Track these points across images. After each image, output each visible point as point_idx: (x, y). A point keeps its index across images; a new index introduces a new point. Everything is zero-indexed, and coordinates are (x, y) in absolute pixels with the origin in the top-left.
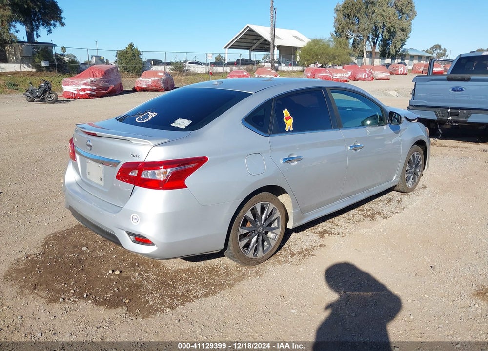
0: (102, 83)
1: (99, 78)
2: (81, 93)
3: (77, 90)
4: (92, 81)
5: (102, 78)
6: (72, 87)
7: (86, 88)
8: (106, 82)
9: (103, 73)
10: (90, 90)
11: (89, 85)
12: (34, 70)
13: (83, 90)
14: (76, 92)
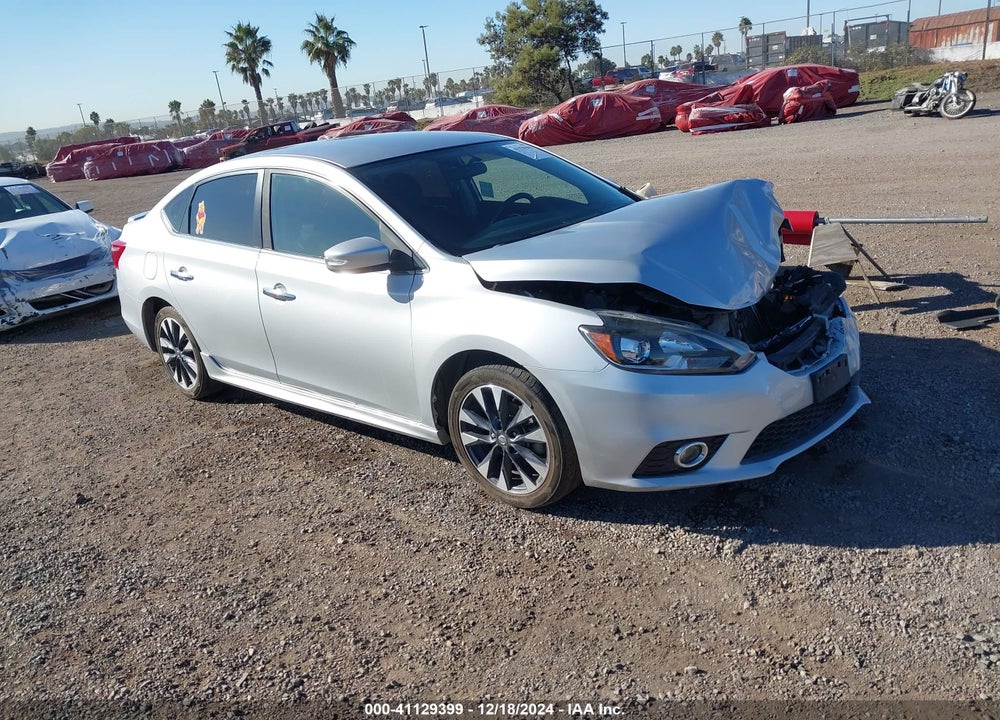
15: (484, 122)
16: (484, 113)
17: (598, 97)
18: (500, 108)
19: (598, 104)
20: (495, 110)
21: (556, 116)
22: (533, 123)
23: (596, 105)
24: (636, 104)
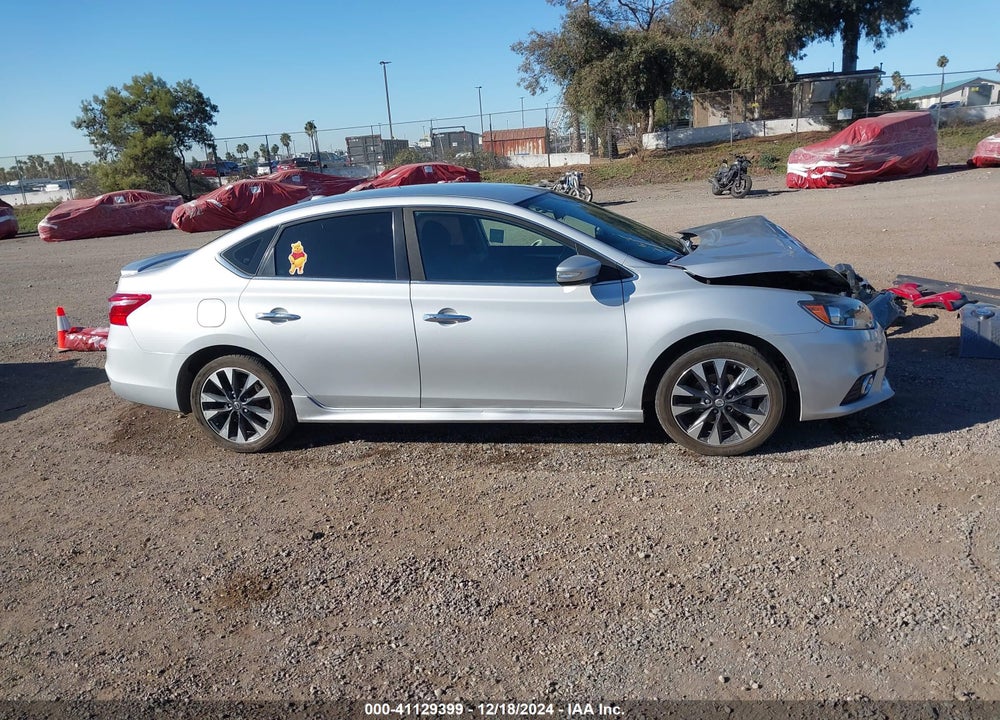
0: (867, 154)
1: (866, 143)
2: (814, 176)
3: (810, 171)
4: (842, 152)
5: (871, 144)
6: (802, 165)
7: (825, 167)
8: (882, 151)
9: (877, 131)
10: (834, 170)
11: (833, 160)
12: (826, 128)
13: (820, 170)
14: (805, 175)
15: (123, 207)
16: (122, 198)
17: (256, 184)
18: (139, 194)
19: (256, 191)
20: (134, 195)
21: (214, 202)
22: (190, 208)
23: (254, 192)
24: (294, 192)
